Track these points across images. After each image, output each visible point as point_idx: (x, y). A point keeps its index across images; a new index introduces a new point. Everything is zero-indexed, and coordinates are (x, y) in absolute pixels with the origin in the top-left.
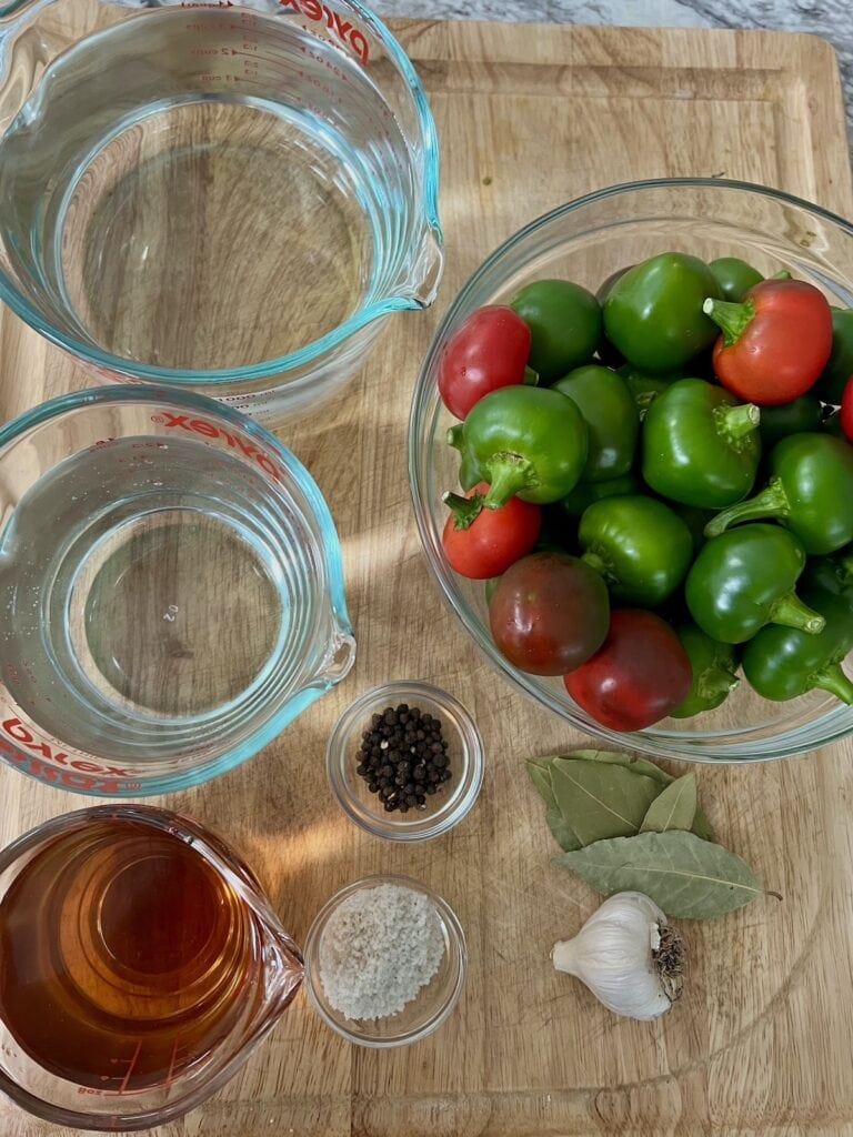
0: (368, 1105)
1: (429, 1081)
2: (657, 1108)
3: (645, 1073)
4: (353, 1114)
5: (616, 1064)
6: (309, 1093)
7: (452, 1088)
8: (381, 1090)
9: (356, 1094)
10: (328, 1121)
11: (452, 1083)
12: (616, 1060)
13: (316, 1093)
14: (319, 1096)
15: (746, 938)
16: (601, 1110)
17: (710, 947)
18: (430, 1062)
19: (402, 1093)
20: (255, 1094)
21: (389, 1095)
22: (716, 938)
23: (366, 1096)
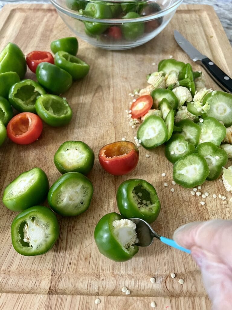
0: (58, 278)
1: (87, 266)
2: (196, 288)
3: (188, 268)
4: (51, 283)
5: (174, 263)
6: (32, 269)
7: (97, 270)
8: (65, 270)
9: (53, 271)
10: (39, 285)
11: (98, 268)
12: (174, 261)
13: (35, 269)
14: (37, 270)
15: (226, 212)
16: (168, 288)
17: (212, 215)
18: (89, 258)
19: (74, 272)
20: (8, 267)
21: (69, 273)
22: (213, 212)
23: (58, 272)
